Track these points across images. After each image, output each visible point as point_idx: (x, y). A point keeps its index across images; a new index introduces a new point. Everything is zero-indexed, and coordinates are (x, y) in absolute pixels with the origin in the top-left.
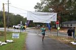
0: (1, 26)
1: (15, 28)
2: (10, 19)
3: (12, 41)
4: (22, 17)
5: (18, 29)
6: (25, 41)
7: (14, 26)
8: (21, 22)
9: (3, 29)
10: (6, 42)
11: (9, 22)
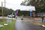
0: (1, 16)
1: (9, 17)
2: (6, 11)
3: (7, 25)
4: (13, 10)
5: (10, 17)
6: (15, 25)
7: (8, 16)
8: (13, 13)
9: (2, 17)
10: (3, 25)
11: (5, 13)
